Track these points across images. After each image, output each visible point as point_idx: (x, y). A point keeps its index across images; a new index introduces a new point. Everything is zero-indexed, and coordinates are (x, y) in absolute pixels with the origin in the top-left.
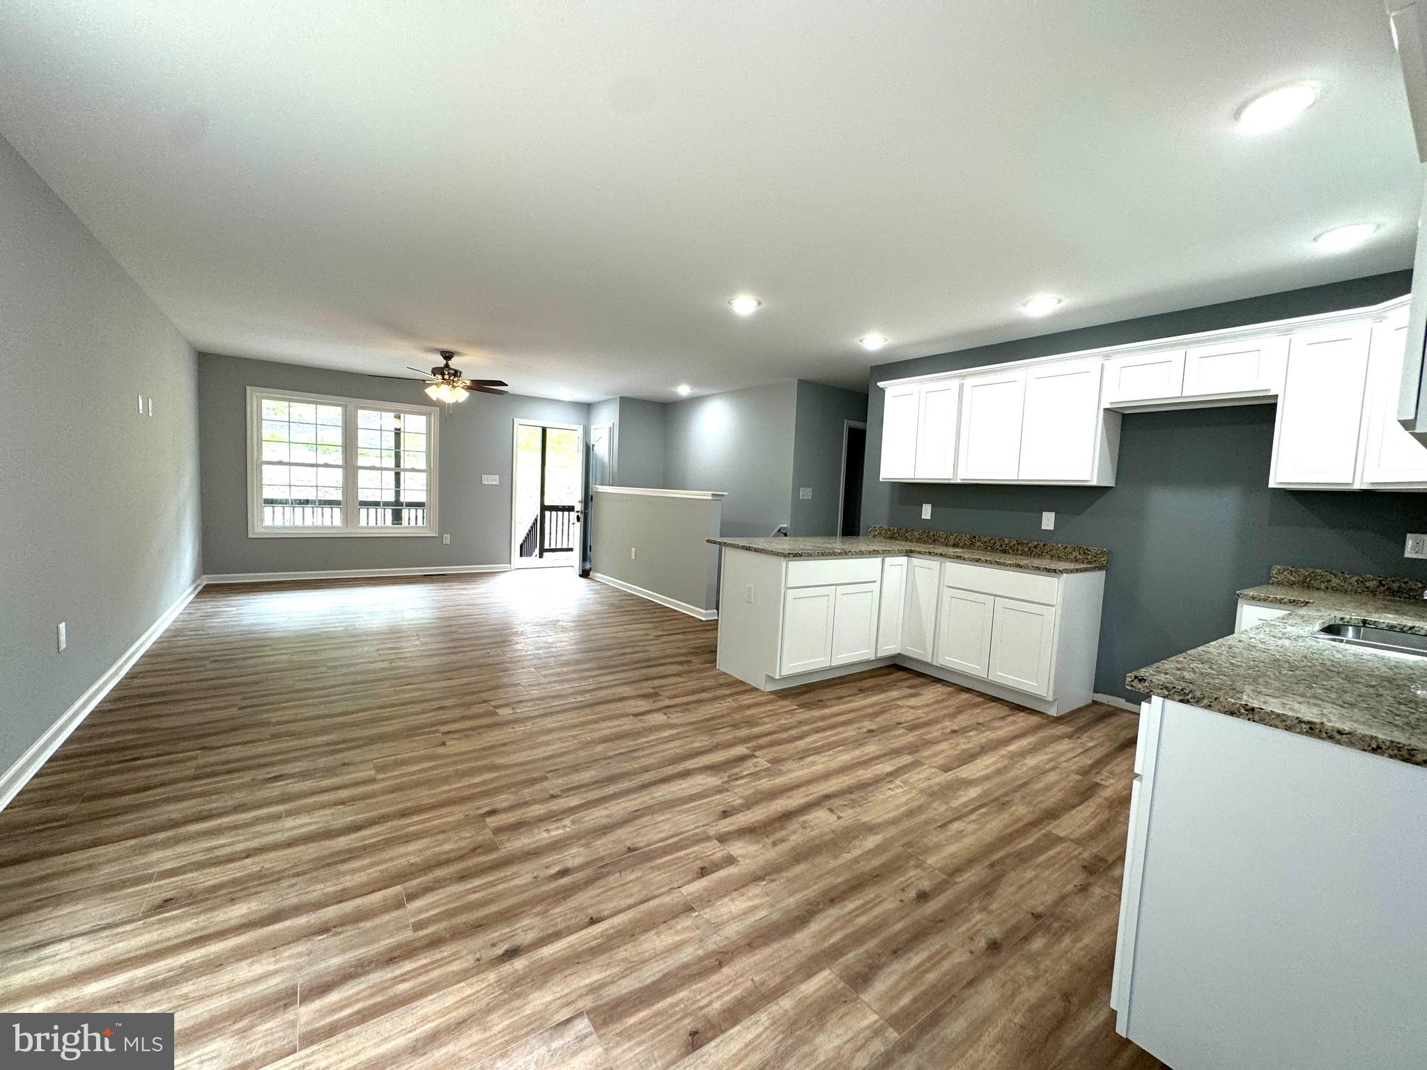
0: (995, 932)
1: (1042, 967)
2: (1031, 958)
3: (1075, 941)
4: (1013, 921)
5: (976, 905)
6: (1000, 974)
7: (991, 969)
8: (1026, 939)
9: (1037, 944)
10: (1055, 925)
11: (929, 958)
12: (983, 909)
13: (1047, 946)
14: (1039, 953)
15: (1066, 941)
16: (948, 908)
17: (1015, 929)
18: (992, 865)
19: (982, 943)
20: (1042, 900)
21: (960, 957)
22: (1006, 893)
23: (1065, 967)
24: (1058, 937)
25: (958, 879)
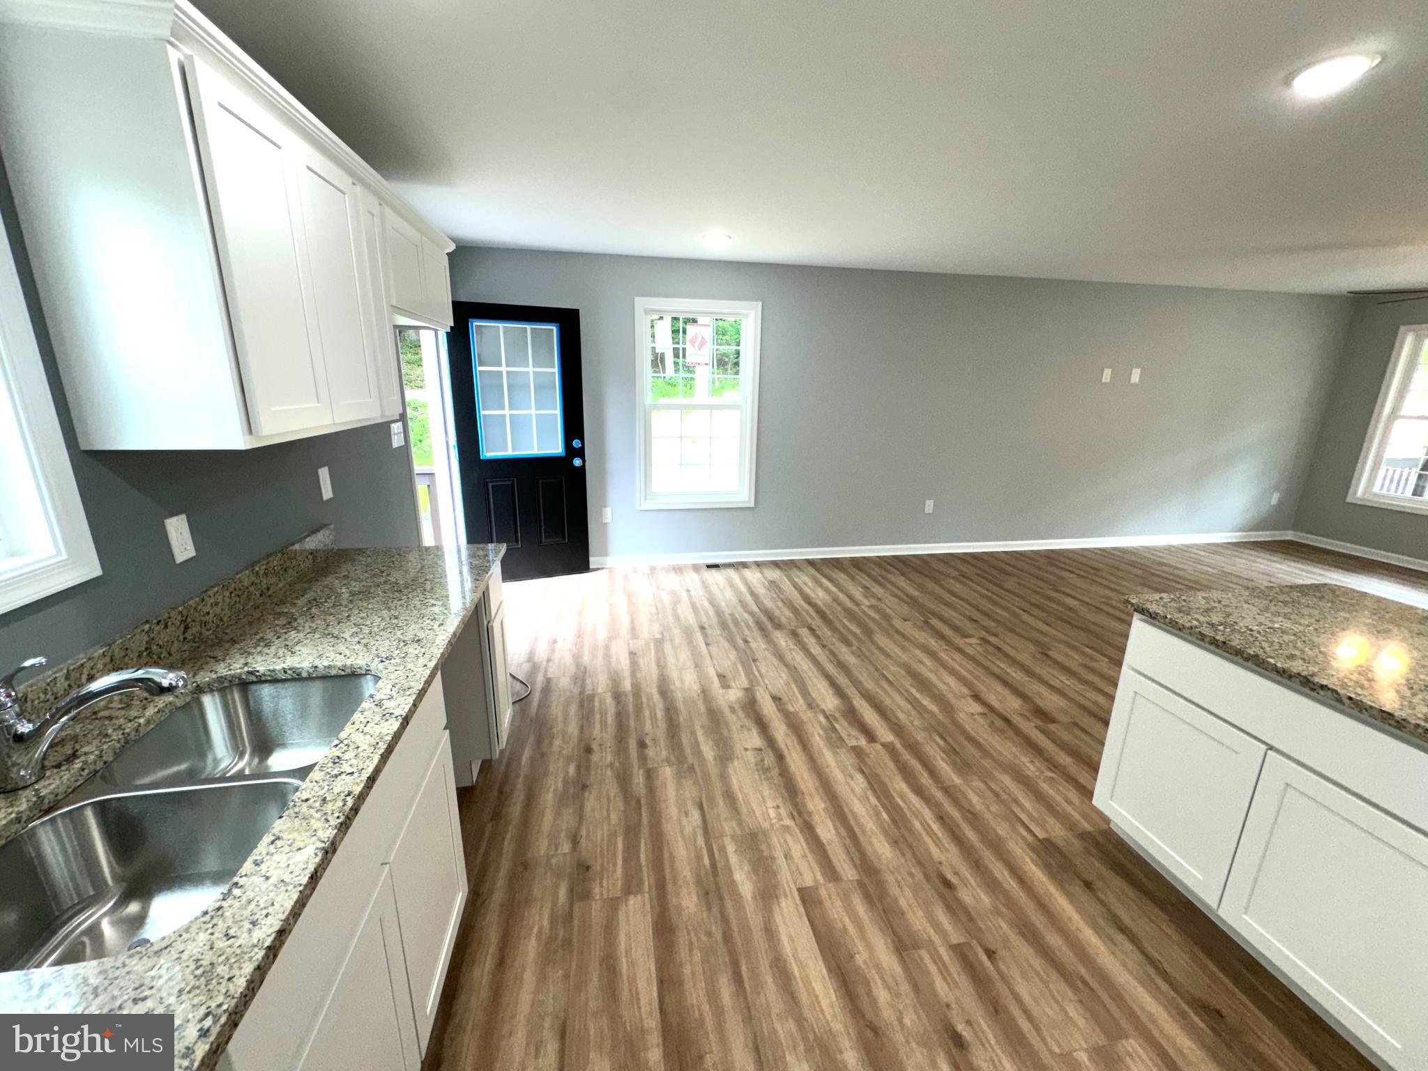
0: (595, 758)
1: (561, 760)
2: (569, 759)
3: (555, 790)
4: (593, 773)
5: (617, 764)
6: (575, 740)
7: (581, 738)
8: (578, 768)
9: (572, 769)
10: (571, 791)
11: (606, 722)
12: (611, 765)
13: (567, 772)
14: (568, 765)
15: (560, 785)
16: (626, 750)
17: (588, 769)
18: (638, 802)
19: (595, 747)
20: (591, 802)
21: (597, 732)
22: (612, 788)
23: (551, 769)
24: (565, 781)
25: (641, 772)
